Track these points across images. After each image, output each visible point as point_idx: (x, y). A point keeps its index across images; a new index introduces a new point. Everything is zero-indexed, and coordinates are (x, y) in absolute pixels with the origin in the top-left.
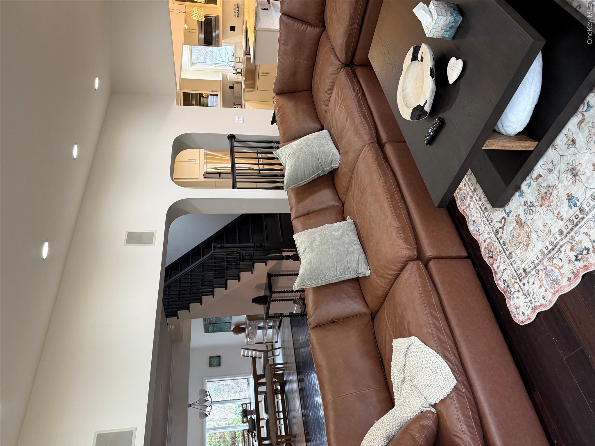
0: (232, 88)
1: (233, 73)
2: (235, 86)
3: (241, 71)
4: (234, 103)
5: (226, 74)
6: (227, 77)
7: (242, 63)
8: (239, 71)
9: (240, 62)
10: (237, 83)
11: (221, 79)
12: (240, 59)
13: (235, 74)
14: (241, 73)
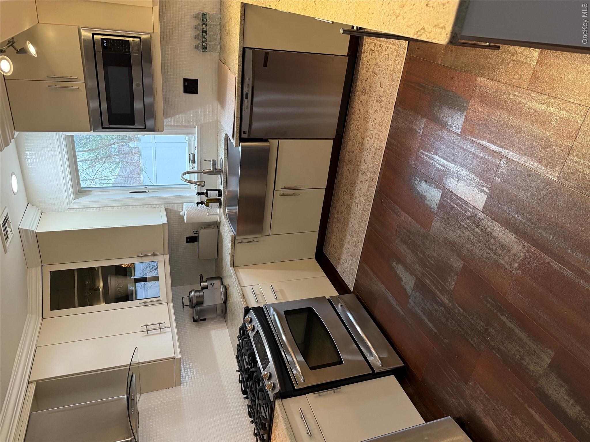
0: (193, 239)
1: (198, 203)
2: (203, 234)
3: (220, 194)
4: (201, 277)
5: (176, 208)
6: (181, 213)
7: (221, 172)
8: (214, 194)
9: (215, 171)
10: (207, 225)
11: (165, 221)
12: (215, 164)
13: (202, 203)
14: (219, 201)
